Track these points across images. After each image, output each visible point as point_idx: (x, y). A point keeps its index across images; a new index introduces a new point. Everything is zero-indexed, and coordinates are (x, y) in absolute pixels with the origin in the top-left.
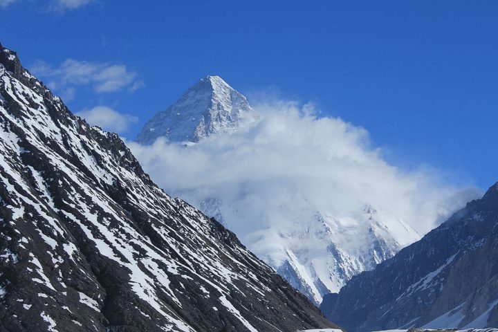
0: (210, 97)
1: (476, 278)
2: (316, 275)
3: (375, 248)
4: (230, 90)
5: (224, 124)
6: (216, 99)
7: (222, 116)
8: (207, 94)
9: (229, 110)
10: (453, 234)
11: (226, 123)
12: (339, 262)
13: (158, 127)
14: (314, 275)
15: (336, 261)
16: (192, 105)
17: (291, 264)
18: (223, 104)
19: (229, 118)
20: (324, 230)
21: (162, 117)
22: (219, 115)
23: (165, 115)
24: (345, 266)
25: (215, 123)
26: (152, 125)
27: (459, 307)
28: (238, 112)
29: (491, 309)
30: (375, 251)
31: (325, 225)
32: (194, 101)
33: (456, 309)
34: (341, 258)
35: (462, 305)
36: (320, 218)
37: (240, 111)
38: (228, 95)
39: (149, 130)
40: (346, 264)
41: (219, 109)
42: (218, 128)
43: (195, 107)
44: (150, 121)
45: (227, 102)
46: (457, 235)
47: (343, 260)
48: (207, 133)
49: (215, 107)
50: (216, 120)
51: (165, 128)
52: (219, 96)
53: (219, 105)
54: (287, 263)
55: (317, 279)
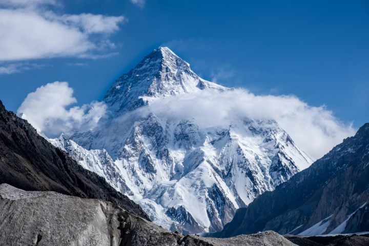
0: (161, 63)
1: (342, 195)
2: (237, 194)
3: (282, 174)
4: (176, 57)
5: (171, 82)
6: (165, 64)
7: (169, 77)
8: (159, 61)
9: (175, 73)
10: (332, 163)
11: (173, 82)
12: (255, 185)
13: (122, 85)
14: (236, 194)
15: (252, 184)
16: (147, 68)
17: (218, 186)
18: (170, 68)
19: (174, 78)
20: (244, 161)
21: (125, 78)
22: (167, 76)
23: (127, 76)
24: (259, 187)
25: (164, 82)
26: (118, 83)
27: (329, 217)
28: (182, 74)
29: (348, 219)
30: (282, 177)
31: (244, 157)
32: (149, 65)
33: (326, 219)
34: (256, 182)
35: (331, 216)
36: (241, 152)
37: (183, 73)
38: (174, 62)
39: (115, 88)
40: (261, 186)
41: (167, 71)
42: (166, 86)
43: (149, 71)
44: (117, 81)
45: (173, 66)
46: (335, 163)
47: (258, 182)
48: (158, 89)
49: (164, 70)
50: (165, 80)
51: (127, 86)
52: (167, 62)
53: (167, 68)
54: (215, 185)
55: (238, 197)
